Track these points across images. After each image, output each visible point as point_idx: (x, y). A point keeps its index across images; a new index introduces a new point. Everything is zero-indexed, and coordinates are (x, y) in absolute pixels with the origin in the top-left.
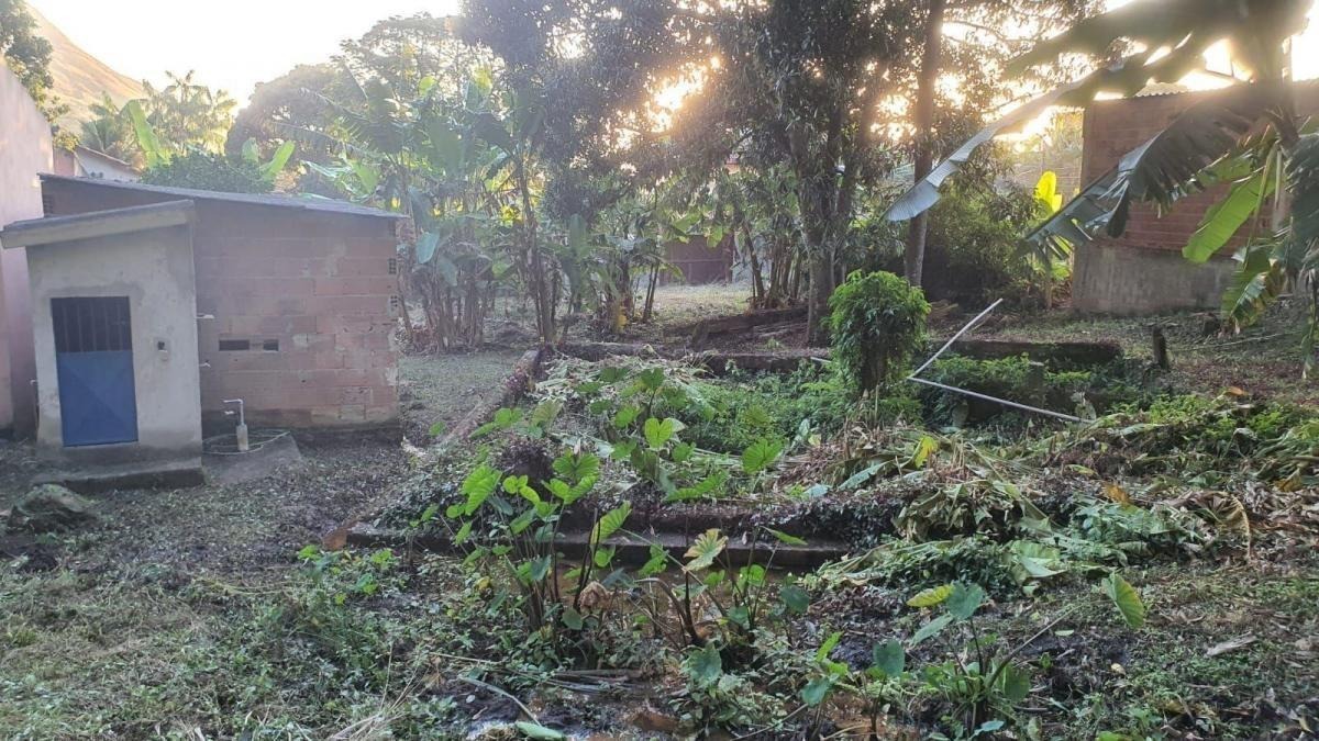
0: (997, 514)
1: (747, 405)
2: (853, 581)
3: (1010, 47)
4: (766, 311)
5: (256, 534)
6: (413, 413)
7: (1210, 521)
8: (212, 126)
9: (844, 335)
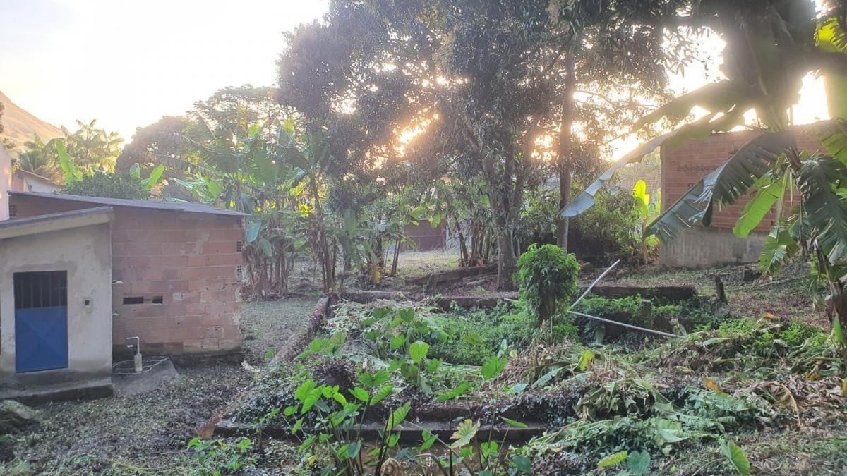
0: (639, 401)
1: (467, 330)
2: (553, 450)
3: (613, 106)
4: (470, 268)
5: (153, 430)
6: (248, 342)
7: (772, 402)
8: (107, 155)
9: (528, 284)
